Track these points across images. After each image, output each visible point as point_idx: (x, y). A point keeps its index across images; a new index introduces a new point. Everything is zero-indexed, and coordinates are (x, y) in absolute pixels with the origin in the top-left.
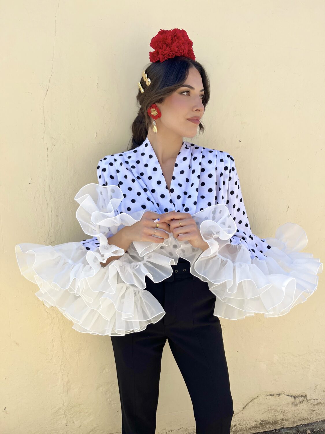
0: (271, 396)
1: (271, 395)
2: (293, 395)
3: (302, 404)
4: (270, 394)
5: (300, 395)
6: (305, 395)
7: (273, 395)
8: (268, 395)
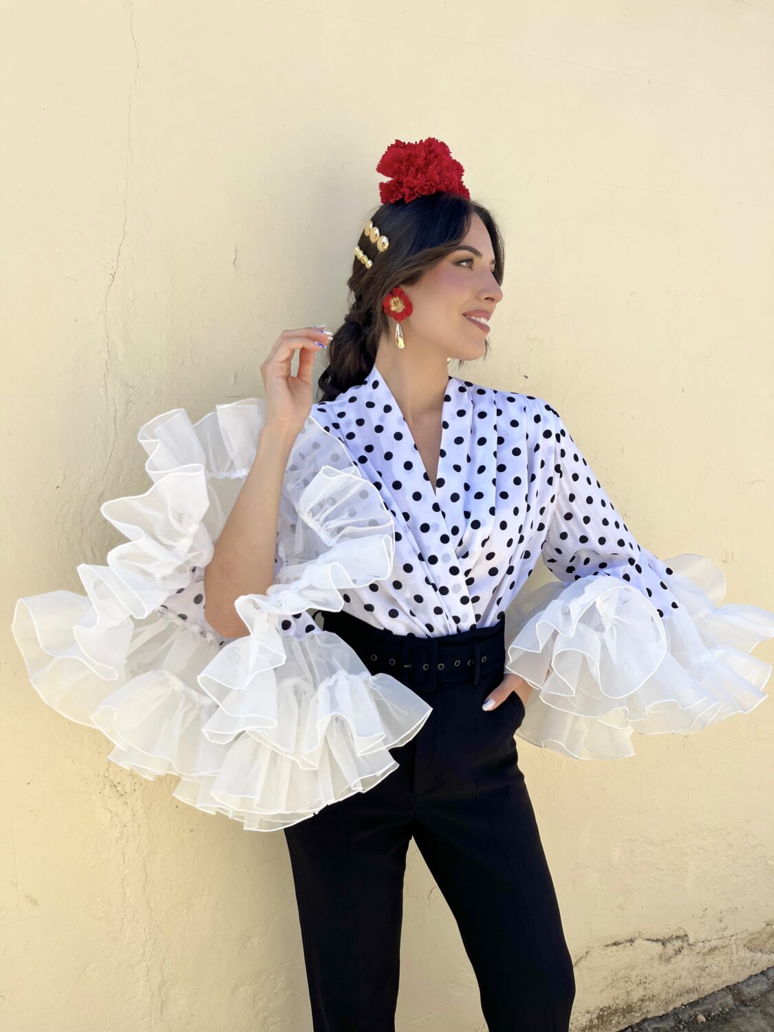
0: (615, 947)
1: (615, 944)
2: (659, 938)
3: (679, 957)
4: (613, 942)
5: (674, 937)
6: (684, 934)
7: (620, 944)
8: (608, 946)
